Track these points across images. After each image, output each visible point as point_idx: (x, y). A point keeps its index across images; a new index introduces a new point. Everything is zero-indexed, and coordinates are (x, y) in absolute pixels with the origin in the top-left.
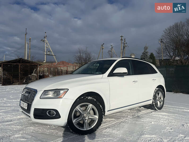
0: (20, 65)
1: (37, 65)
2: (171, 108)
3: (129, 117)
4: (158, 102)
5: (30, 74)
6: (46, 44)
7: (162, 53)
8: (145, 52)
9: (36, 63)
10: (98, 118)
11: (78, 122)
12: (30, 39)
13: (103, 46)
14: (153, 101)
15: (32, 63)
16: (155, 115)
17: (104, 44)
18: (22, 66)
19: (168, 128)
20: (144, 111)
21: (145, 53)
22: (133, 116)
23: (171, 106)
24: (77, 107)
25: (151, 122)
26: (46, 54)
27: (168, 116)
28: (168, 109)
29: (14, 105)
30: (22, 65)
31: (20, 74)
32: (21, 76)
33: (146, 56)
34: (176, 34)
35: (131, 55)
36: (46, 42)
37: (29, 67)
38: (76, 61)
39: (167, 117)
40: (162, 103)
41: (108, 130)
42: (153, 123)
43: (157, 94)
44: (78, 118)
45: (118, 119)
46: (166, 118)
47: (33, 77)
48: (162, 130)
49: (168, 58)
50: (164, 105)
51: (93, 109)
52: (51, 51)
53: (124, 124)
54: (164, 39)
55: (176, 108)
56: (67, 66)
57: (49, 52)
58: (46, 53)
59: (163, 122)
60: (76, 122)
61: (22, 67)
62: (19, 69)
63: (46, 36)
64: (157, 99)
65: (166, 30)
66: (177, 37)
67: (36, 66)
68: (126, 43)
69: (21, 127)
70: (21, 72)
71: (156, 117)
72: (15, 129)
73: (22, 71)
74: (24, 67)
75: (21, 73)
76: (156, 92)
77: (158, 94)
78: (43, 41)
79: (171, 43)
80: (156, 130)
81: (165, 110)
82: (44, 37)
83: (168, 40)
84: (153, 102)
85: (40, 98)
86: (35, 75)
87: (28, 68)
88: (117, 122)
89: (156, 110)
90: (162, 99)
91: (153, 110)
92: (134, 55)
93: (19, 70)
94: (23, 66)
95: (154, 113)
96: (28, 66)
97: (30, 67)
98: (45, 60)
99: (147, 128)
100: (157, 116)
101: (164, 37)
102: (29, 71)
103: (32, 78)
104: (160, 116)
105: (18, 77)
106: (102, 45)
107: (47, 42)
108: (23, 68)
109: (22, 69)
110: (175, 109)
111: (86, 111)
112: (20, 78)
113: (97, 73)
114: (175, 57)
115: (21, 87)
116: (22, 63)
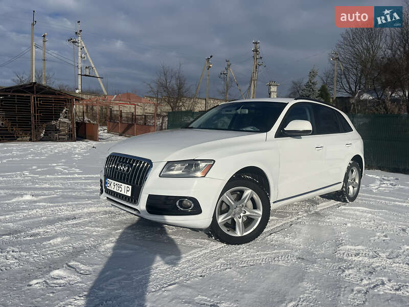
0: (34, 97)
1: (70, 99)
2: (371, 199)
3: (300, 213)
4: (351, 187)
5: (55, 120)
6: (81, 49)
7: (335, 84)
8: (311, 81)
9: (68, 96)
10: (261, 214)
11: (225, 222)
12: (44, 36)
13: (210, 62)
14: (343, 185)
15: (59, 94)
16: (347, 212)
18: (37, 101)
19: (378, 234)
20: (324, 204)
21: (310, 84)
22: (306, 212)
23: (368, 195)
24: (225, 194)
25: (346, 224)
26: (80, 73)
27: (371, 213)
28: (365, 200)
29: (56, 186)
30: (37, 98)
31: (33, 119)
32: (35, 122)
33: (313, 91)
34: (367, 44)
35: (270, 85)
36: (80, 45)
37: (52, 103)
38: (150, 92)
39: (370, 215)
40: (356, 189)
41: (276, 237)
42: (349, 225)
43: (350, 171)
44: (226, 214)
45: (283, 217)
46: (368, 216)
47: (63, 126)
48: (371, 237)
49: (345, 95)
50: (359, 194)
51: (252, 199)
52: (93, 66)
53: (298, 226)
54: (341, 52)
55: (380, 199)
56: (135, 105)
57: (87, 70)
58: (80, 70)
59: (366, 223)
60: (222, 222)
61: (37, 103)
62: (30, 107)
63: (81, 31)
64: (349, 180)
65: (347, 32)
66: (368, 50)
67: (68, 100)
68: (261, 58)
69: (103, 229)
70: (35, 113)
71: (351, 214)
72: (95, 233)
73: (37, 111)
74: (42, 102)
75: (35, 116)
76: (349, 170)
77: (352, 171)
78: (73, 42)
79: (353, 62)
80: (361, 237)
81: (360, 202)
82: (76, 33)
83: (347, 56)
84: (343, 187)
85: (160, 176)
86: (66, 120)
87: (52, 105)
88: (284, 222)
89: (345, 201)
90: (357, 181)
91: (339, 202)
92: (277, 85)
93: (30, 109)
94: (40, 100)
95: (343, 207)
96: (52, 100)
97: (56, 103)
98: (80, 87)
99: (342, 233)
100: (352, 212)
101: (340, 49)
102: (55, 112)
103: (60, 128)
104: (358, 213)
105: (29, 125)
106: (209, 59)
107: (84, 46)
108: (40, 103)
109: (37, 107)
110: (378, 200)
111: (240, 201)
112: (33, 127)
113: (249, 129)
114: (361, 94)
115: (42, 147)
116: (37, 92)
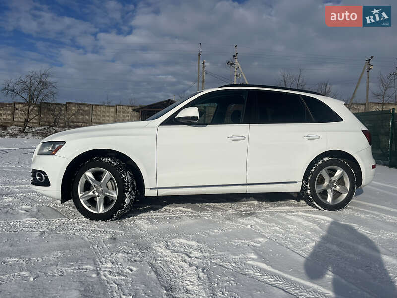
4: (329, 192)
6: (237, 69)
10: (116, 195)
11: (87, 198)
12: (204, 63)
13: (371, 63)
14: (306, 187)
17: (372, 57)
24: (86, 173)
36: (236, 65)
40: (344, 195)
43: (323, 171)
44: (88, 191)
60: (84, 197)
63: (237, 53)
64: (326, 183)
76: (321, 168)
77: (332, 172)
78: (231, 64)
85: (38, 154)
90: (348, 186)
106: (369, 59)
107: (239, 66)
